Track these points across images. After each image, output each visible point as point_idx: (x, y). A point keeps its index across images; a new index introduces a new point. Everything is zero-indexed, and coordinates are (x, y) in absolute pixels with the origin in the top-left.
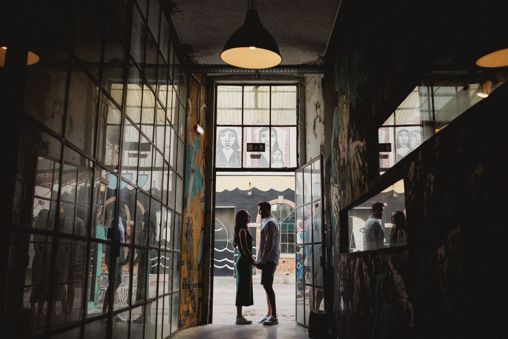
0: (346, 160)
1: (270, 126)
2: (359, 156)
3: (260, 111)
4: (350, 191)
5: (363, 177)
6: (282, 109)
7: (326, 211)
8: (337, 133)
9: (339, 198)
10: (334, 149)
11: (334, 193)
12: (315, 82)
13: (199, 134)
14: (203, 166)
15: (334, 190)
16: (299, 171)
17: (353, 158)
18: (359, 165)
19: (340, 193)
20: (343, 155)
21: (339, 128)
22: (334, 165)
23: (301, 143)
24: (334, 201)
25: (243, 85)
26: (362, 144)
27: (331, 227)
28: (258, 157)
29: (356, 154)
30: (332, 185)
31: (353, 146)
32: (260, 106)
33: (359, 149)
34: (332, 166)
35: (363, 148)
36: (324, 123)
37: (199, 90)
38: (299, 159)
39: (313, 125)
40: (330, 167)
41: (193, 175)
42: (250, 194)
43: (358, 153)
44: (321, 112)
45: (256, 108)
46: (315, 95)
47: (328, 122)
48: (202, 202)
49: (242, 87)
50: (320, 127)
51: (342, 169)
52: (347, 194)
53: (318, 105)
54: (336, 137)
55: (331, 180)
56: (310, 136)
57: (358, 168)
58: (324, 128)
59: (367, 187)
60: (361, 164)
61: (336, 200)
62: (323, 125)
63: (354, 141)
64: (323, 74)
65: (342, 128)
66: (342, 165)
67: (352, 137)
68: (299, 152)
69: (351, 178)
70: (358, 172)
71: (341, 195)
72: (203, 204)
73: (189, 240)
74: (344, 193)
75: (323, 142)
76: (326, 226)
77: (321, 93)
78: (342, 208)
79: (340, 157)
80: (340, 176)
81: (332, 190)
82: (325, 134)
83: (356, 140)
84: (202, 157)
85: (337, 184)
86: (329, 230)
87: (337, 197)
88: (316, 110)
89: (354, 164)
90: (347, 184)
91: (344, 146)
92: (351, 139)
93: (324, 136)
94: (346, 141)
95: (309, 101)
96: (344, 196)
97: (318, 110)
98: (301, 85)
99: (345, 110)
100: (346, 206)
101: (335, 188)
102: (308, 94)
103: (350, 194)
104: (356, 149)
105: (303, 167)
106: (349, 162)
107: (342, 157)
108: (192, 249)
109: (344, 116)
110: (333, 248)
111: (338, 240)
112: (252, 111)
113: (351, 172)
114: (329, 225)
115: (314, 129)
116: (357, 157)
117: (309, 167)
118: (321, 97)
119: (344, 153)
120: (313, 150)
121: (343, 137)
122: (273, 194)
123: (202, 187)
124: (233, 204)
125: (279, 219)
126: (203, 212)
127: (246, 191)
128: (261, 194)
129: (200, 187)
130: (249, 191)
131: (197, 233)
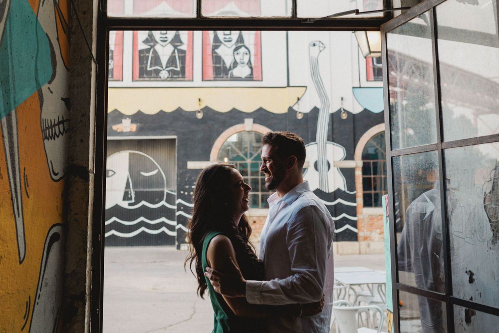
42: (200, 116)
48: (53, 137)
72: (54, 149)
122: (235, 117)
123: (50, 83)
124: (174, 132)
125: (246, 155)
126: (56, 174)
127: (194, 113)
128: (217, 116)
129: (41, 80)
130: (199, 112)
131: (21, 262)
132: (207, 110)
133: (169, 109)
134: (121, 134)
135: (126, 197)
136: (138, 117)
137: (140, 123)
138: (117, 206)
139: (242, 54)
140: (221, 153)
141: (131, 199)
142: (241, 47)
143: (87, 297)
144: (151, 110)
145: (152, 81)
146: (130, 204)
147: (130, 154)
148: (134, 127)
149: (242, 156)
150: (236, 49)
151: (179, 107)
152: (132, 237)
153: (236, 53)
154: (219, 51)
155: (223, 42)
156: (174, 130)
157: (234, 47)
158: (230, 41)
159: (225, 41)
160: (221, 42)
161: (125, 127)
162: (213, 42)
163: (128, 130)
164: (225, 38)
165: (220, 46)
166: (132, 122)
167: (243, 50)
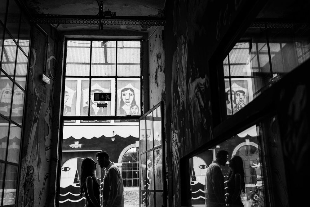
0: (185, 104)
1: (116, 77)
2: (200, 97)
3: (110, 65)
4: (190, 137)
5: (205, 120)
6: (129, 64)
7: (167, 158)
8: (176, 77)
9: (179, 144)
10: (173, 95)
11: (174, 139)
12: (157, 35)
13: (45, 83)
14: (50, 115)
15: (175, 137)
16: (142, 119)
17: (193, 98)
18: (200, 106)
19: (180, 139)
20: (183, 98)
21: (177, 72)
22: (174, 111)
23: (145, 92)
24: (175, 148)
25: (91, 40)
26: (202, 81)
27: (172, 174)
28: (105, 106)
29: (196, 94)
30: (172, 131)
31: (193, 86)
32: (109, 62)
33: (199, 88)
34: (172, 112)
35: (205, 86)
36: (164, 72)
37: (47, 42)
38: (143, 108)
39: (155, 75)
40: (171, 113)
41: (36, 124)
42: (113, 140)
43: (199, 93)
44: (162, 62)
45: (106, 63)
46: (156, 48)
47: (168, 70)
48: (48, 150)
49: (90, 42)
50: (161, 76)
51: (182, 113)
52: (188, 141)
53: (159, 56)
54: (175, 81)
55: (171, 126)
56: (153, 86)
57: (199, 110)
58: (164, 76)
59: (211, 132)
60: (203, 104)
61: (176, 147)
62: (164, 74)
63: (193, 80)
64: (163, 27)
65: (180, 71)
66: (181, 109)
67: (191, 76)
68: (143, 101)
69: (191, 122)
70: (200, 114)
71: (180, 142)
72: (48, 152)
73: (29, 190)
74: (183, 139)
75: (164, 90)
76: (167, 173)
77: (162, 44)
78: (183, 157)
79: (179, 101)
80: (180, 121)
81: (172, 136)
82: (165, 82)
83: (196, 78)
84: (48, 105)
85: (177, 130)
86: (170, 177)
87: (177, 144)
88: (158, 60)
89: (195, 106)
90: (187, 130)
91: (183, 89)
92: (190, 79)
93: (165, 84)
94: (185, 83)
95: (151, 54)
96: (184, 143)
97: (159, 61)
98: (144, 40)
99: (183, 52)
100: (186, 154)
101: (175, 134)
102: (151, 48)
103: (190, 141)
104: (196, 88)
105: (146, 114)
106: (188, 106)
107: (181, 101)
108: (33, 199)
109: (182, 57)
110: (174, 197)
111: (179, 189)
112: (102, 65)
113: (191, 116)
114: (170, 173)
115: (156, 79)
116: (197, 97)
117: (151, 114)
118: (162, 48)
119: (183, 96)
120: (155, 97)
121: (182, 79)
122: (131, 140)
123: (47, 136)
124: (100, 148)
125: (136, 159)
126: (48, 160)
127: (111, 138)
128: (122, 140)
129: (45, 135)
130: (113, 138)
131: (39, 182)
132: (117, 137)
133: (98, 136)
134: (74, 149)
135: (75, 181)
136: (83, 141)
137: (83, 143)
138: (71, 186)
139: (135, 109)
140: (124, 158)
141: (78, 182)
142: (134, 105)
143: (55, 194)
144: (89, 137)
145: (90, 122)
146: (77, 185)
147: (78, 159)
148: (80, 146)
149: (134, 160)
150: (132, 106)
151: (103, 135)
152: (78, 202)
153: (131, 108)
154: (123, 107)
155: (125, 103)
156: (100, 147)
157: (131, 105)
158: (129, 103)
159: (126, 103)
160: (124, 103)
161: (76, 145)
162: (120, 103)
163: (77, 147)
164: (126, 101)
165: (124, 105)
166: (79, 143)
167: (135, 107)
